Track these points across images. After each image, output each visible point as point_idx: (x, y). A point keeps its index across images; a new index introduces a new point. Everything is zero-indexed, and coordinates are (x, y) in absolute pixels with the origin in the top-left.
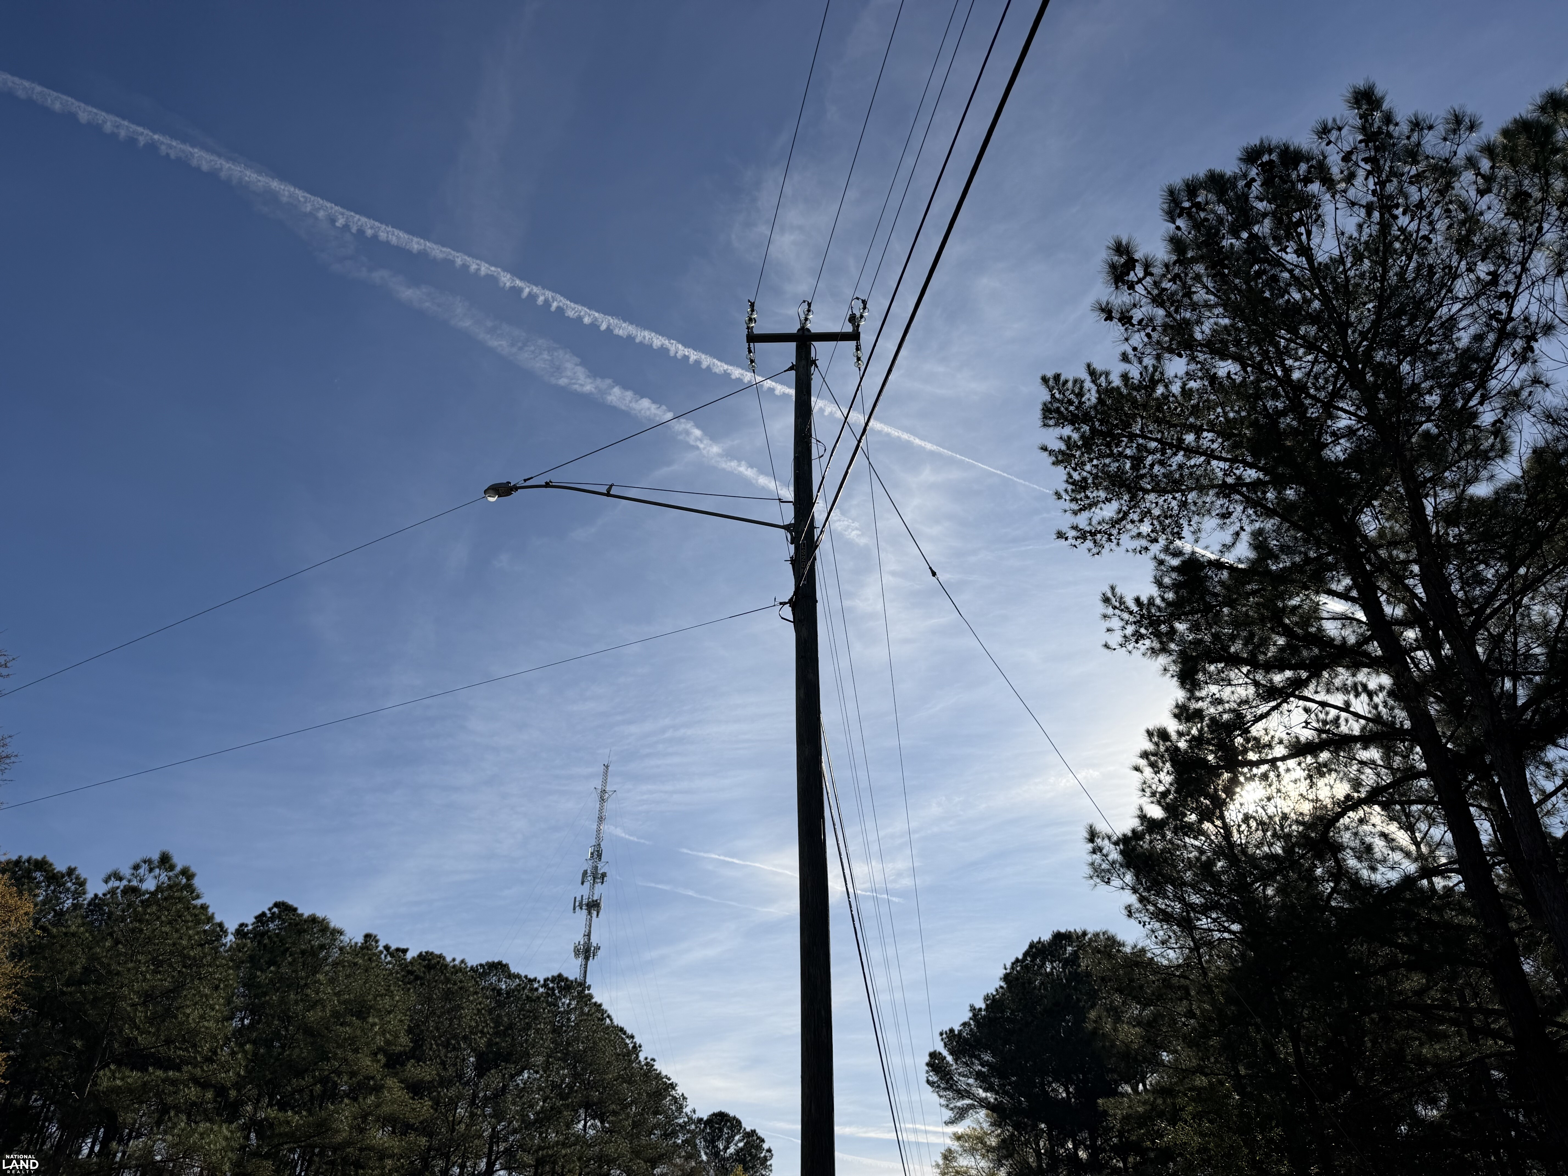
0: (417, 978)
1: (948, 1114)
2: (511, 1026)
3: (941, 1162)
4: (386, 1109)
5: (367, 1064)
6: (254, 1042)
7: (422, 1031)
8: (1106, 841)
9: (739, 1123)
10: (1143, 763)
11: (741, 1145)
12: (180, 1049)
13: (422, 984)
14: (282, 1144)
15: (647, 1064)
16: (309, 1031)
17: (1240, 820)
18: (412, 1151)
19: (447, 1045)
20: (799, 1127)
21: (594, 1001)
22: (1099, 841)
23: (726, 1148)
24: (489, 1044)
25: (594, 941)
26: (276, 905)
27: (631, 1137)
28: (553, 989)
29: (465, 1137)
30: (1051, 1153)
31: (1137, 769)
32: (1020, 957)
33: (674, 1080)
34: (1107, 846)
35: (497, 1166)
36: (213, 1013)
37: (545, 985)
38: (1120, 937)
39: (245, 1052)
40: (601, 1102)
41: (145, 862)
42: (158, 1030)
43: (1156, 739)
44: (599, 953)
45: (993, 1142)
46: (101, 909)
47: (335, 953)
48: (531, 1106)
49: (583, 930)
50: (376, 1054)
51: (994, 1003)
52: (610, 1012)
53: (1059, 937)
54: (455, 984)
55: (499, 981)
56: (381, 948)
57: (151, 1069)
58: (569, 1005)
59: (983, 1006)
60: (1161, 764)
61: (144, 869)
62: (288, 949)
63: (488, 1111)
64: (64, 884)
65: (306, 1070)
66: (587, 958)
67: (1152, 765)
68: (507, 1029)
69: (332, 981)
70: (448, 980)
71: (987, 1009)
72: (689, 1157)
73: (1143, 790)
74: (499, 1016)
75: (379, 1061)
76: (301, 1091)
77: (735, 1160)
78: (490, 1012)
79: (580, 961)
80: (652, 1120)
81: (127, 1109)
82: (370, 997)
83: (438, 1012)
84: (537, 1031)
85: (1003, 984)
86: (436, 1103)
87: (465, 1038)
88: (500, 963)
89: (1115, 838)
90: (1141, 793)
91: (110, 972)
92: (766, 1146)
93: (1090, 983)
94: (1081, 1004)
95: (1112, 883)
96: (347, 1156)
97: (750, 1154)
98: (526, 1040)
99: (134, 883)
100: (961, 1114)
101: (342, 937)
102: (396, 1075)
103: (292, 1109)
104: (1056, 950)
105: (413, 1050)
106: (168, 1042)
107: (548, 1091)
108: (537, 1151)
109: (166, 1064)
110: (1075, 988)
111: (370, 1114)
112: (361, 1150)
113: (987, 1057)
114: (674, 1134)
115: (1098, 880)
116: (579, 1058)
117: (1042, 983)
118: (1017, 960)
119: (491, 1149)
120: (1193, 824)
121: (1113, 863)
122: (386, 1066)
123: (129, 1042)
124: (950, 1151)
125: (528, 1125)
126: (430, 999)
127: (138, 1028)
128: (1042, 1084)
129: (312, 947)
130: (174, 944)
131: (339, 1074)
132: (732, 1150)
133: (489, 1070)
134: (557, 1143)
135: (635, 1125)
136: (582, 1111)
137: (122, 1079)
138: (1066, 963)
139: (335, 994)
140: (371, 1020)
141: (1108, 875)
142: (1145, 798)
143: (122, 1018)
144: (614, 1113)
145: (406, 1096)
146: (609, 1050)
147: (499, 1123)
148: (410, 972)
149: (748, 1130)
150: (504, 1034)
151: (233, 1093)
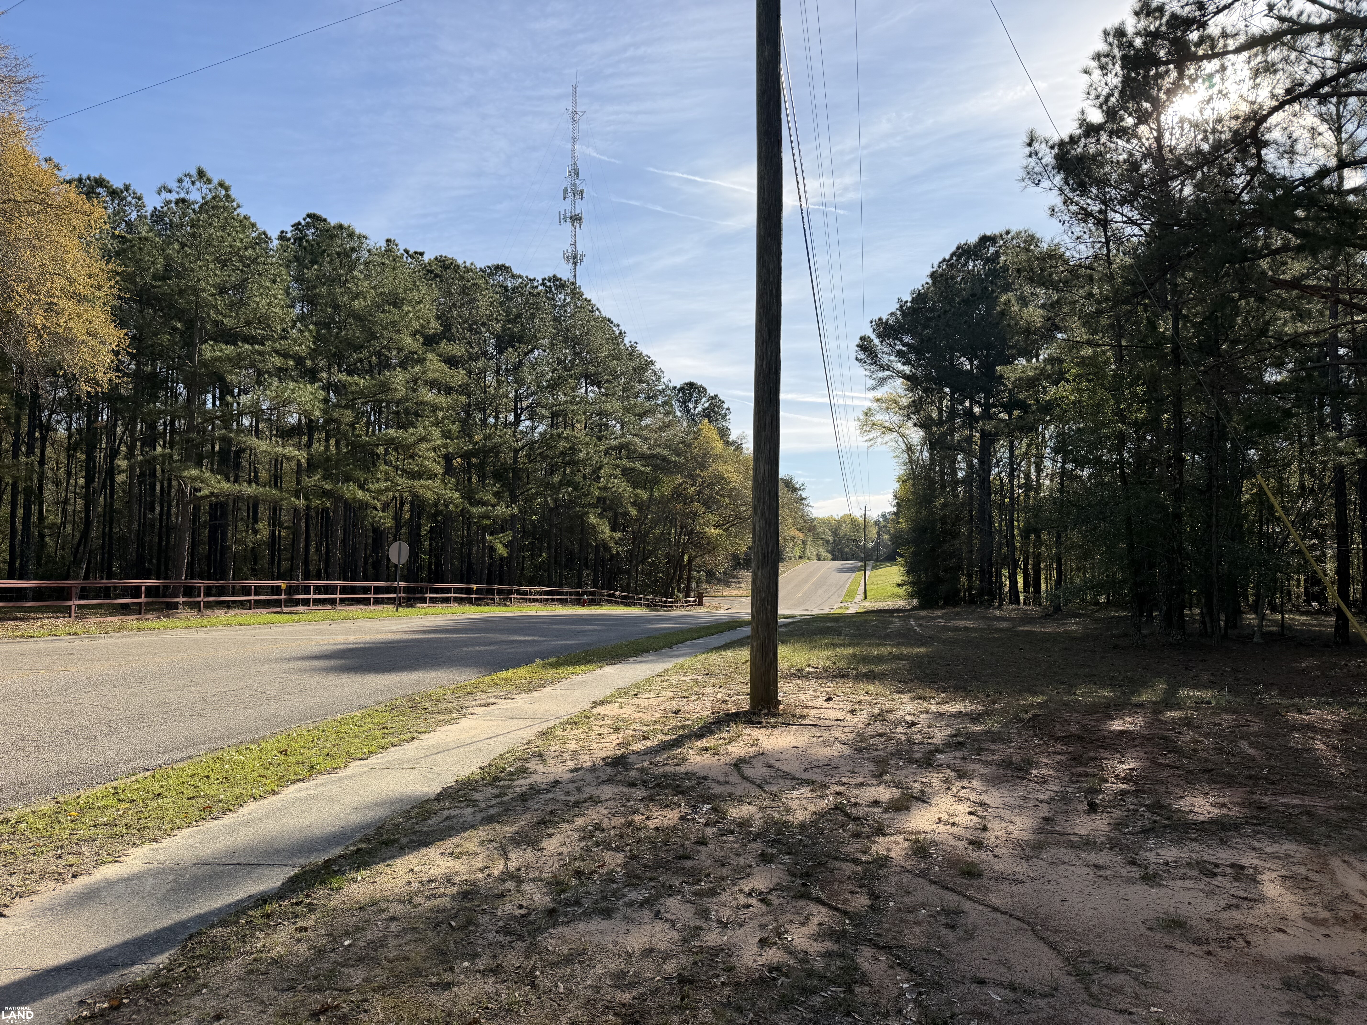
0: (436, 276)
1: (871, 383)
2: (519, 316)
3: (862, 417)
4: (430, 376)
5: (408, 342)
6: (316, 324)
7: (448, 318)
8: (1044, 145)
9: (705, 389)
10: (1094, 64)
11: (707, 405)
12: (259, 329)
13: (441, 281)
14: (356, 399)
15: (631, 346)
16: (357, 317)
17: (1175, 122)
18: (457, 405)
19: (470, 330)
20: (752, 394)
21: (584, 297)
22: (1036, 145)
23: (695, 408)
24: (504, 329)
25: (580, 249)
26: (309, 216)
27: (622, 399)
28: (550, 287)
29: (495, 397)
30: (952, 410)
31: (1086, 72)
32: (947, 257)
33: (653, 358)
34: (1043, 149)
35: (523, 418)
36: (277, 301)
37: (543, 284)
38: (1038, 235)
39: (310, 331)
40: (597, 374)
41: (186, 176)
42: (237, 314)
43: (1111, 39)
44: (585, 259)
45: (905, 402)
46: (162, 220)
47: (365, 255)
48: (543, 376)
49: (569, 241)
50: (415, 335)
51: (919, 298)
52: (598, 306)
53: (985, 240)
54: (468, 281)
55: (505, 279)
56: (402, 251)
57: (240, 344)
58: (564, 300)
59: (910, 299)
60: (1110, 66)
61: (186, 182)
62: (324, 251)
63: (511, 379)
64: (125, 198)
65: (362, 346)
66: (575, 264)
67: (1102, 67)
68: (516, 318)
69: (367, 277)
70: (462, 278)
71: (912, 302)
72: (667, 413)
73: (1089, 93)
74: (509, 307)
75: (418, 340)
76: (361, 361)
77: (703, 416)
78: (501, 304)
79: (570, 265)
80: (638, 387)
81: (230, 372)
82: (401, 291)
83: (459, 304)
84: (541, 319)
85: (930, 281)
86: (470, 373)
87: (484, 324)
88: (503, 266)
89: (1051, 143)
90: (1086, 96)
91: (185, 269)
92: (725, 406)
93: (1005, 278)
94: (995, 295)
95: (1042, 185)
96: (407, 409)
97: (714, 412)
98: (533, 327)
99: (182, 195)
100: (882, 382)
101: (368, 241)
102: (434, 351)
103: (358, 374)
104: (980, 250)
105: (444, 332)
106: (248, 323)
107: (555, 365)
108: (551, 407)
109: (250, 340)
110: (992, 282)
111: (419, 379)
112: (417, 404)
113: (907, 339)
114: (655, 397)
115: (1029, 182)
116: (576, 342)
117: (963, 279)
118: (944, 260)
119: (516, 406)
120: (1129, 128)
121: (1045, 167)
122: (424, 344)
123: (218, 324)
124: (870, 409)
125: (542, 389)
126: (449, 294)
127: (222, 313)
128: (952, 359)
129: (345, 249)
130: (231, 246)
131: (389, 349)
132: (699, 408)
133: (507, 348)
134: (566, 402)
135: (624, 390)
136: (583, 380)
137: (221, 351)
138: (988, 260)
139: (372, 288)
140: (405, 308)
141: (1039, 177)
142: (1088, 101)
143: (207, 306)
144: (608, 381)
145: (445, 367)
146: (600, 335)
147: (520, 387)
148: (430, 271)
149: (712, 394)
150: (514, 321)
151: (309, 363)
